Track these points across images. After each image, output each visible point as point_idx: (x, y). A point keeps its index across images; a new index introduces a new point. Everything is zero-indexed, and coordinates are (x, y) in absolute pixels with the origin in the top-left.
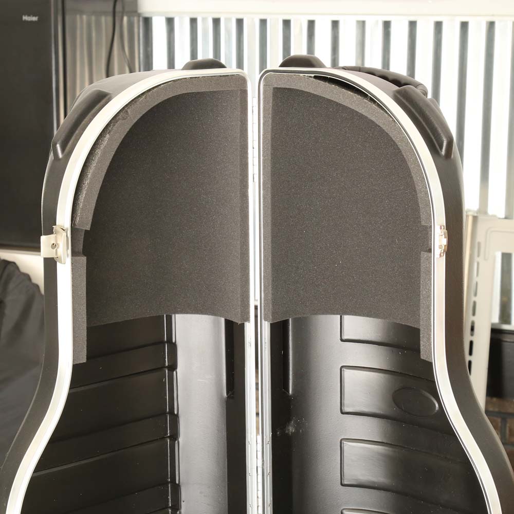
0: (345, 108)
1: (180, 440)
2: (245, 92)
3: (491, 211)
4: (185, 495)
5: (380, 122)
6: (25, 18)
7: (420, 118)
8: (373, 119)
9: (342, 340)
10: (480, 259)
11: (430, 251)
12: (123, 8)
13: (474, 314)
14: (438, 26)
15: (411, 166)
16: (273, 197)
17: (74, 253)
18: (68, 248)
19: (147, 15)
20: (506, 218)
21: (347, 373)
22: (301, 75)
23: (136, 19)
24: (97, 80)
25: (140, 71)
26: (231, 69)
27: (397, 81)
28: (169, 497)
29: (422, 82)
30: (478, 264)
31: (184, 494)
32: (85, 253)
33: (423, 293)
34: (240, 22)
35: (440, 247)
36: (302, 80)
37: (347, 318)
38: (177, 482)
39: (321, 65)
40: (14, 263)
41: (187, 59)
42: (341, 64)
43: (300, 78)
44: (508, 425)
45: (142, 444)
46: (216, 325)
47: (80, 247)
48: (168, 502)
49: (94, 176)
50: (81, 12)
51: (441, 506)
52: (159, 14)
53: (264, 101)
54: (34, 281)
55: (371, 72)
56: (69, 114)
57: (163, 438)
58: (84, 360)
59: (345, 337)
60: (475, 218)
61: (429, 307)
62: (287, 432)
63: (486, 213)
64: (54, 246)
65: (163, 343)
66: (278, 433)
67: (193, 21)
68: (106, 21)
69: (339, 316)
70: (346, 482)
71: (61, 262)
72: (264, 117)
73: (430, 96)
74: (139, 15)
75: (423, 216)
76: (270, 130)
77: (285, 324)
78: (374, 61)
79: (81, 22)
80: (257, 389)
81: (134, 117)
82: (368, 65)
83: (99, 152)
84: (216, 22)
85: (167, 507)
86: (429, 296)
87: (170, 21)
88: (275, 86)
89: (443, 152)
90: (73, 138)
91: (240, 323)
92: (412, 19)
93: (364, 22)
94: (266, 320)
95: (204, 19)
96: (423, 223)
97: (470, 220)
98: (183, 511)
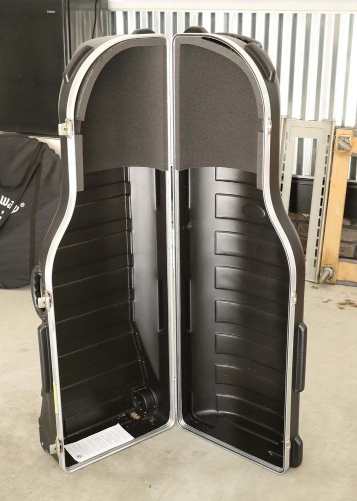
0: (219, 55)
1: (133, 232)
2: (165, 47)
3: (293, 116)
5: (237, 62)
6: (49, 12)
7: (258, 61)
8: (234, 61)
9: (216, 180)
10: (287, 141)
11: (263, 132)
12: (100, 6)
13: (283, 170)
14: (268, 16)
15: (253, 86)
16: (180, 104)
17: (76, 133)
18: (73, 130)
19: (113, 11)
20: (301, 120)
21: (219, 197)
22: (195, 37)
23: (107, 12)
24: (87, 40)
25: (109, 35)
26: (158, 34)
27: (246, 41)
28: (128, 261)
29: (259, 41)
30: (286, 144)
31: (135, 259)
32: (82, 133)
33: (259, 154)
34: (162, 14)
35: (268, 129)
36: (196, 40)
37: (218, 168)
38: (131, 253)
39: (206, 32)
40: (46, 144)
41: (134, 29)
42: (216, 32)
43: (195, 39)
44: (299, 226)
46: (151, 172)
47: (79, 130)
48: (127, 263)
49: (85, 92)
50: (78, 9)
52: (119, 10)
53: (176, 52)
54: (56, 153)
55: (233, 36)
56: (72, 57)
57: (124, 231)
58: (83, 190)
59: (218, 179)
60: (285, 120)
61: (261, 161)
62: (187, 227)
63: (291, 117)
64: (65, 129)
65: (123, 182)
66: (183, 228)
67: (138, 13)
68: (91, 14)
69: (215, 168)
70: (217, 253)
71: (69, 138)
72: (176, 60)
73: (263, 49)
74: (109, 10)
75: (259, 113)
76: (178, 68)
77: (187, 171)
78: (234, 30)
79: (78, 15)
80: (172, 210)
81: (106, 60)
82: (230, 32)
83: (88, 79)
84: (150, 14)
85: (127, 265)
86: (262, 156)
87: (125, 14)
88: (182, 43)
89: (270, 79)
90: (74, 72)
91: (163, 171)
92: (254, 12)
93: (228, 14)
94: (176, 169)
95: (143, 12)
96: (259, 117)
97: (283, 120)
98: (134, 267)
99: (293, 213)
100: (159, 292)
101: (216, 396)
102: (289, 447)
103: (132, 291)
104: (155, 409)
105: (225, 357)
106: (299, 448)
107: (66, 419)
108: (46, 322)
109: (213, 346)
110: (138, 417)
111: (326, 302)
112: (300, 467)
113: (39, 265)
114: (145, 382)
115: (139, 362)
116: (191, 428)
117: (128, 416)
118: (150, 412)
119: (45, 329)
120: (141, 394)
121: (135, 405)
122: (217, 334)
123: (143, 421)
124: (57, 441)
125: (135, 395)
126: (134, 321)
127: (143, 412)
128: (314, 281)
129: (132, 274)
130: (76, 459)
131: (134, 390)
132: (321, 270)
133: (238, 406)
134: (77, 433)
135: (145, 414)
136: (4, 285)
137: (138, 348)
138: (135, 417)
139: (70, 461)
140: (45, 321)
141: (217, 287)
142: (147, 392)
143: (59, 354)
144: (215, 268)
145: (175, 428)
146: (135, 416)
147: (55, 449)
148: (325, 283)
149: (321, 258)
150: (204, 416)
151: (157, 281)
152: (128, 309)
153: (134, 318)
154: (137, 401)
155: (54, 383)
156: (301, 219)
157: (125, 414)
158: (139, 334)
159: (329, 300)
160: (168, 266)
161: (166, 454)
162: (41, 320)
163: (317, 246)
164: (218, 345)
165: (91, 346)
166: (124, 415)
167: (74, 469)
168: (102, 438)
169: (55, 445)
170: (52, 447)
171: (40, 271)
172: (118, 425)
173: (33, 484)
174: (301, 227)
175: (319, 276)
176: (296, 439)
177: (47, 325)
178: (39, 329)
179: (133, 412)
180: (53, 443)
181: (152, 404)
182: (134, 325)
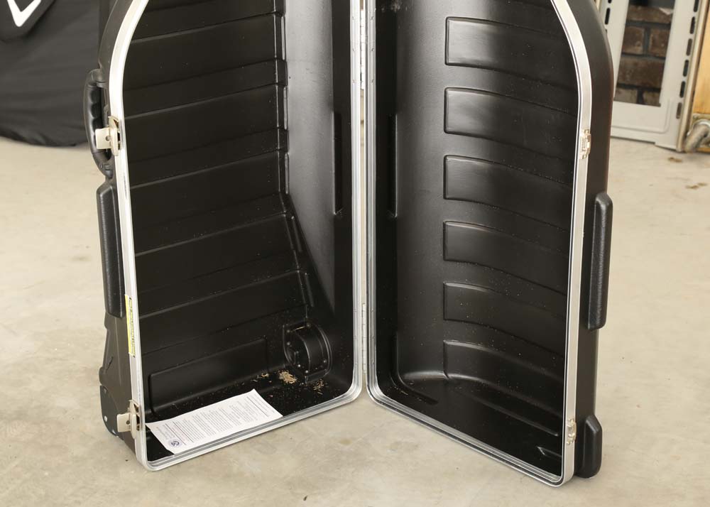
1: (286, 16)
4: (292, 71)
28: (277, 74)
38: (284, 58)
44: (652, 35)
45: (249, 18)
48: (275, 78)
51: (541, 82)
57: (270, 14)
62: (392, 9)
66: (383, 9)
70: (450, 61)
85: (275, 83)
98: (289, 86)
99: (640, 8)
100: (336, 136)
101: (444, 344)
102: (574, 434)
103: (285, 133)
104: (325, 366)
105: (461, 268)
106: (594, 439)
107: (152, 375)
108: (111, 180)
109: (440, 246)
110: (294, 380)
111: (695, 187)
112: (596, 475)
113: (99, 68)
114: (308, 315)
115: (296, 274)
116: (394, 402)
117: (274, 377)
118: (317, 371)
119: (110, 191)
120: (301, 338)
121: (288, 356)
122: (448, 224)
123: (303, 387)
124: (132, 408)
125: (289, 338)
126: (287, 192)
127: (302, 370)
128: (674, 147)
129: (285, 100)
130: (168, 447)
131: (286, 329)
132: (691, 124)
133: (484, 364)
134: (173, 403)
135: (306, 374)
136: (45, 137)
137: (296, 248)
138: (286, 380)
139: (156, 450)
140: (111, 177)
141: (449, 129)
142: (312, 334)
143: (137, 249)
144: (445, 92)
145: (364, 402)
146: (287, 377)
147: (128, 422)
148: (696, 150)
149: (692, 100)
150: (420, 383)
151: (333, 115)
152: (275, 168)
153: (287, 186)
154: (293, 349)
155: (127, 297)
156: (656, 20)
157: (269, 373)
158: (296, 218)
159: (701, 185)
160: (353, 84)
161: (342, 445)
162: (104, 176)
163: (685, 74)
164: (449, 245)
165: (203, 237)
166: (267, 375)
167: (163, 464)
168: (222, 414)
169: (127, 414)
170: (121, 418)
171: (100, 79)
172: (254, 391)
173: (84, 487)
174: (657, 37)
175: (685, 137)
176: (588, 422)
177: (115, 185)
178: (99, 192)
179: (285, 370)
180: (124, 410)
181: (320, 356)
182: (288, 199)
